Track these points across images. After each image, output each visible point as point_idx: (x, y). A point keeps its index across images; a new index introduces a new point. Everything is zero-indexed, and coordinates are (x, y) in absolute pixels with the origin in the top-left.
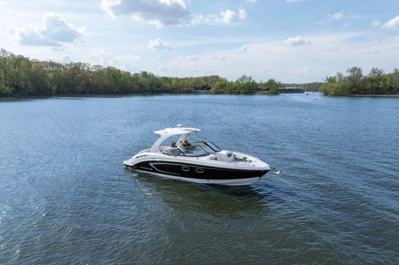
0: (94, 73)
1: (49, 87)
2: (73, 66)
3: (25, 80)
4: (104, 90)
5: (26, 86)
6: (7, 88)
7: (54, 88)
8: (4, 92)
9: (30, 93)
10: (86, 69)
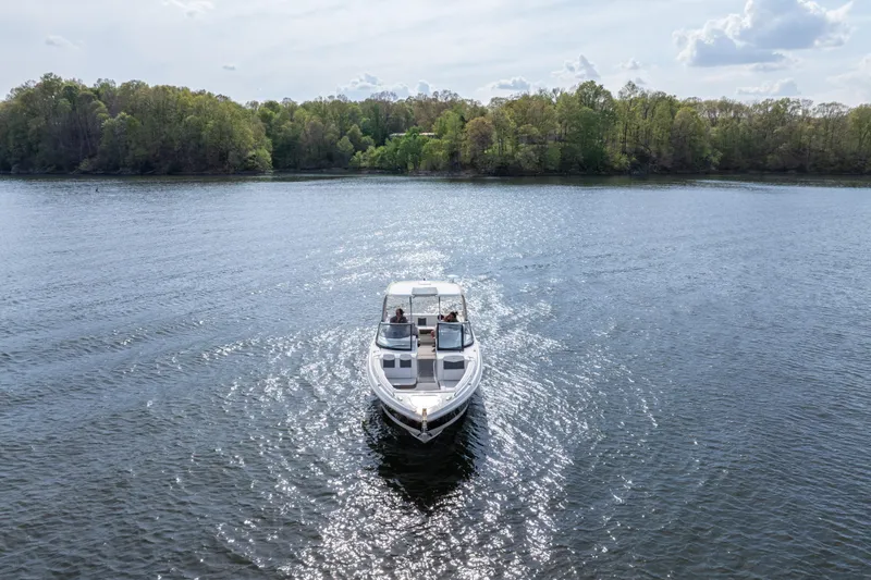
0: (819, 123)
1: (705, 156)
2: (770, 109)
3: (658, 142)
4: (838, 165)
5: (659, 154)
6: (624, 159)
7: (715, 160)
8: (616, 166)
9: (665, 169)
10: (800, 113)
